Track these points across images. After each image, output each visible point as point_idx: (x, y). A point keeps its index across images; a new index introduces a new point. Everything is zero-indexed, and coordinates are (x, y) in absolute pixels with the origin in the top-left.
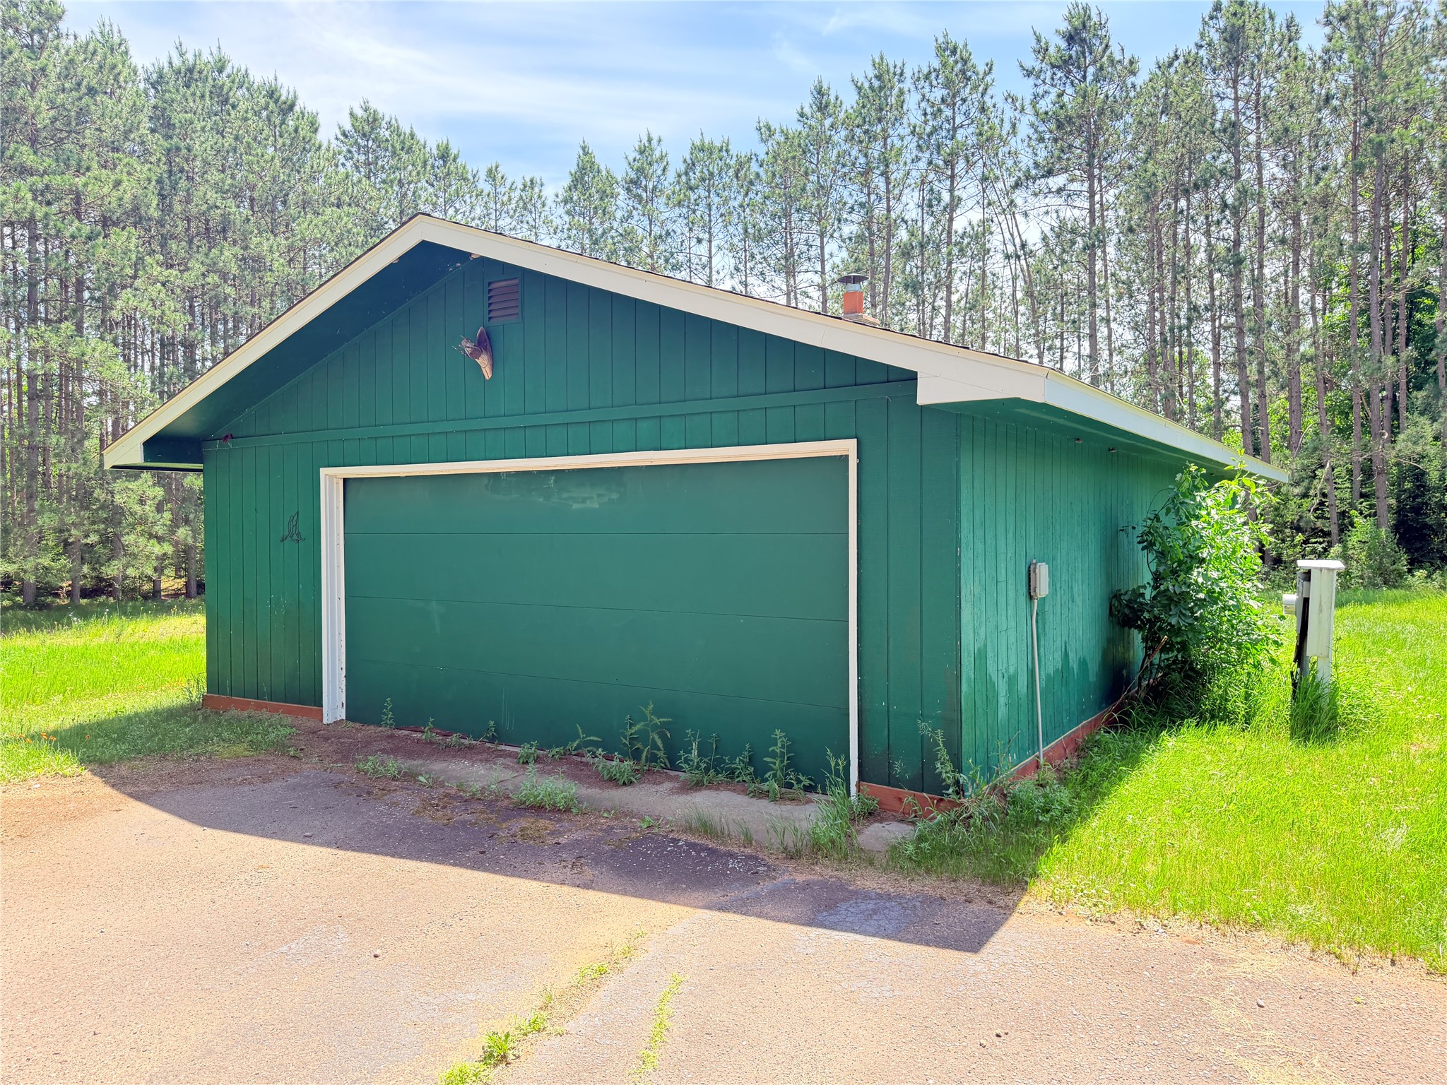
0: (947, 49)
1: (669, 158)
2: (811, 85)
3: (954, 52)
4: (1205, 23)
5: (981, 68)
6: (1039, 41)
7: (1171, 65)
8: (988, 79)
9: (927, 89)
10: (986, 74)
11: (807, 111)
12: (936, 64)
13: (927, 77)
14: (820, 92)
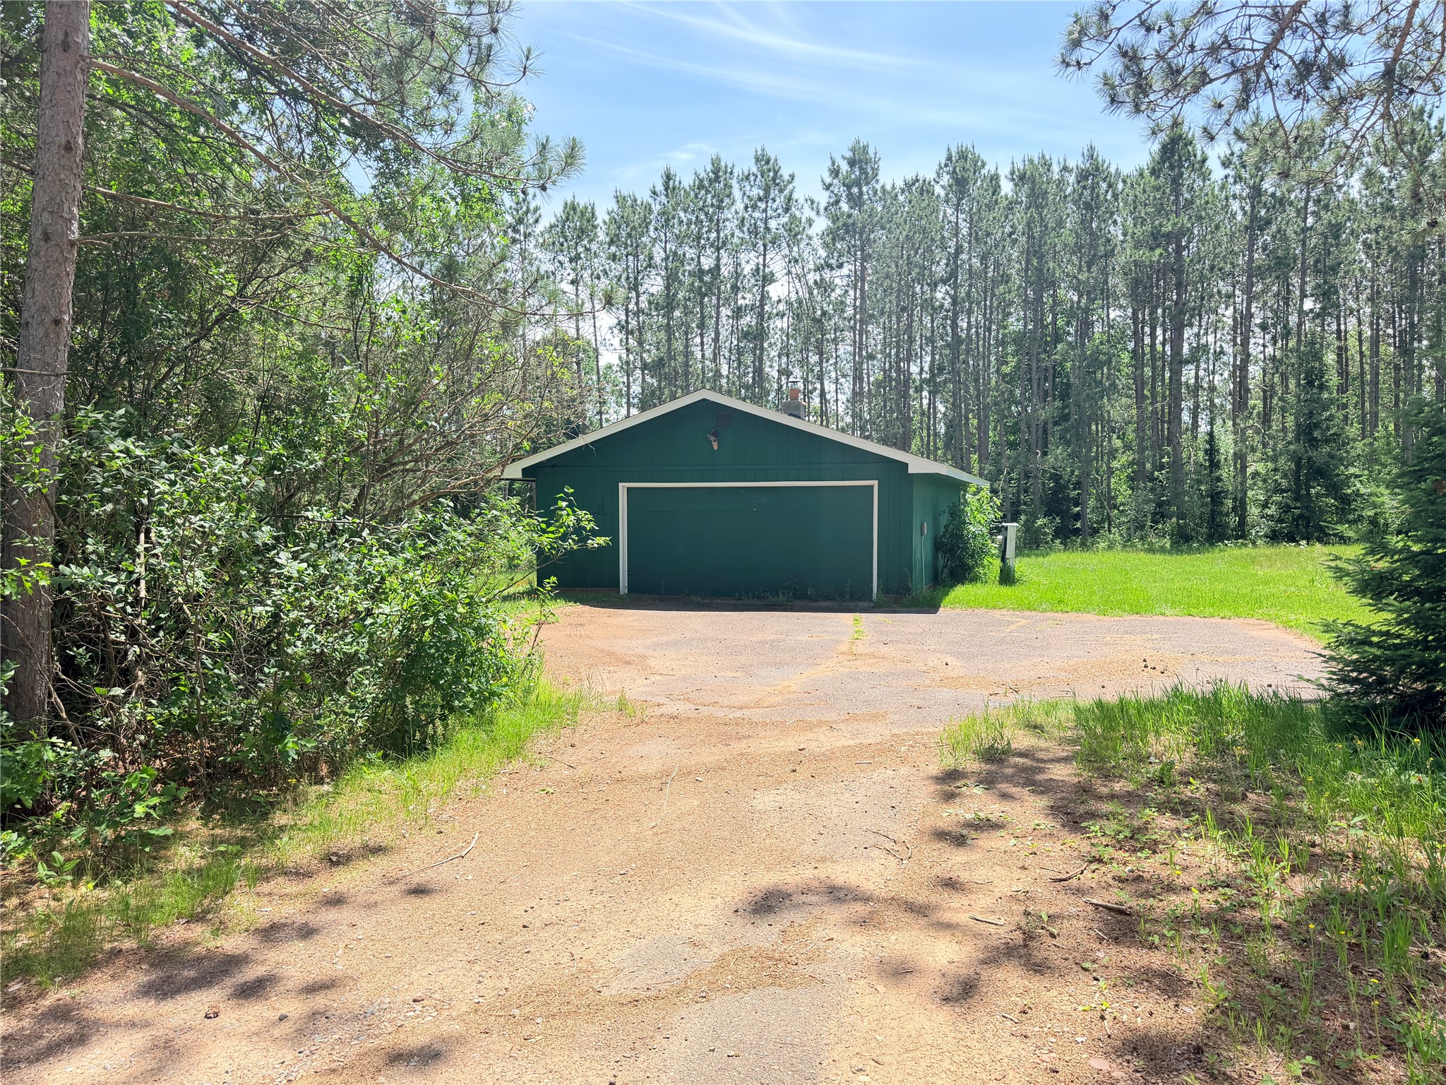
0: (762, 160)
1: (541, 211)
2: (662, 172)
3: (768, 162)
4: (941, 168)
5: (786, 177)
6: (833, 164)
7: (913, 184)
8: (790, 187)
9: (748, 188)
10: (790, 182)
11: (657, 189)
12: (754, 170)
13: (747, 178)
14: (668, 177)
